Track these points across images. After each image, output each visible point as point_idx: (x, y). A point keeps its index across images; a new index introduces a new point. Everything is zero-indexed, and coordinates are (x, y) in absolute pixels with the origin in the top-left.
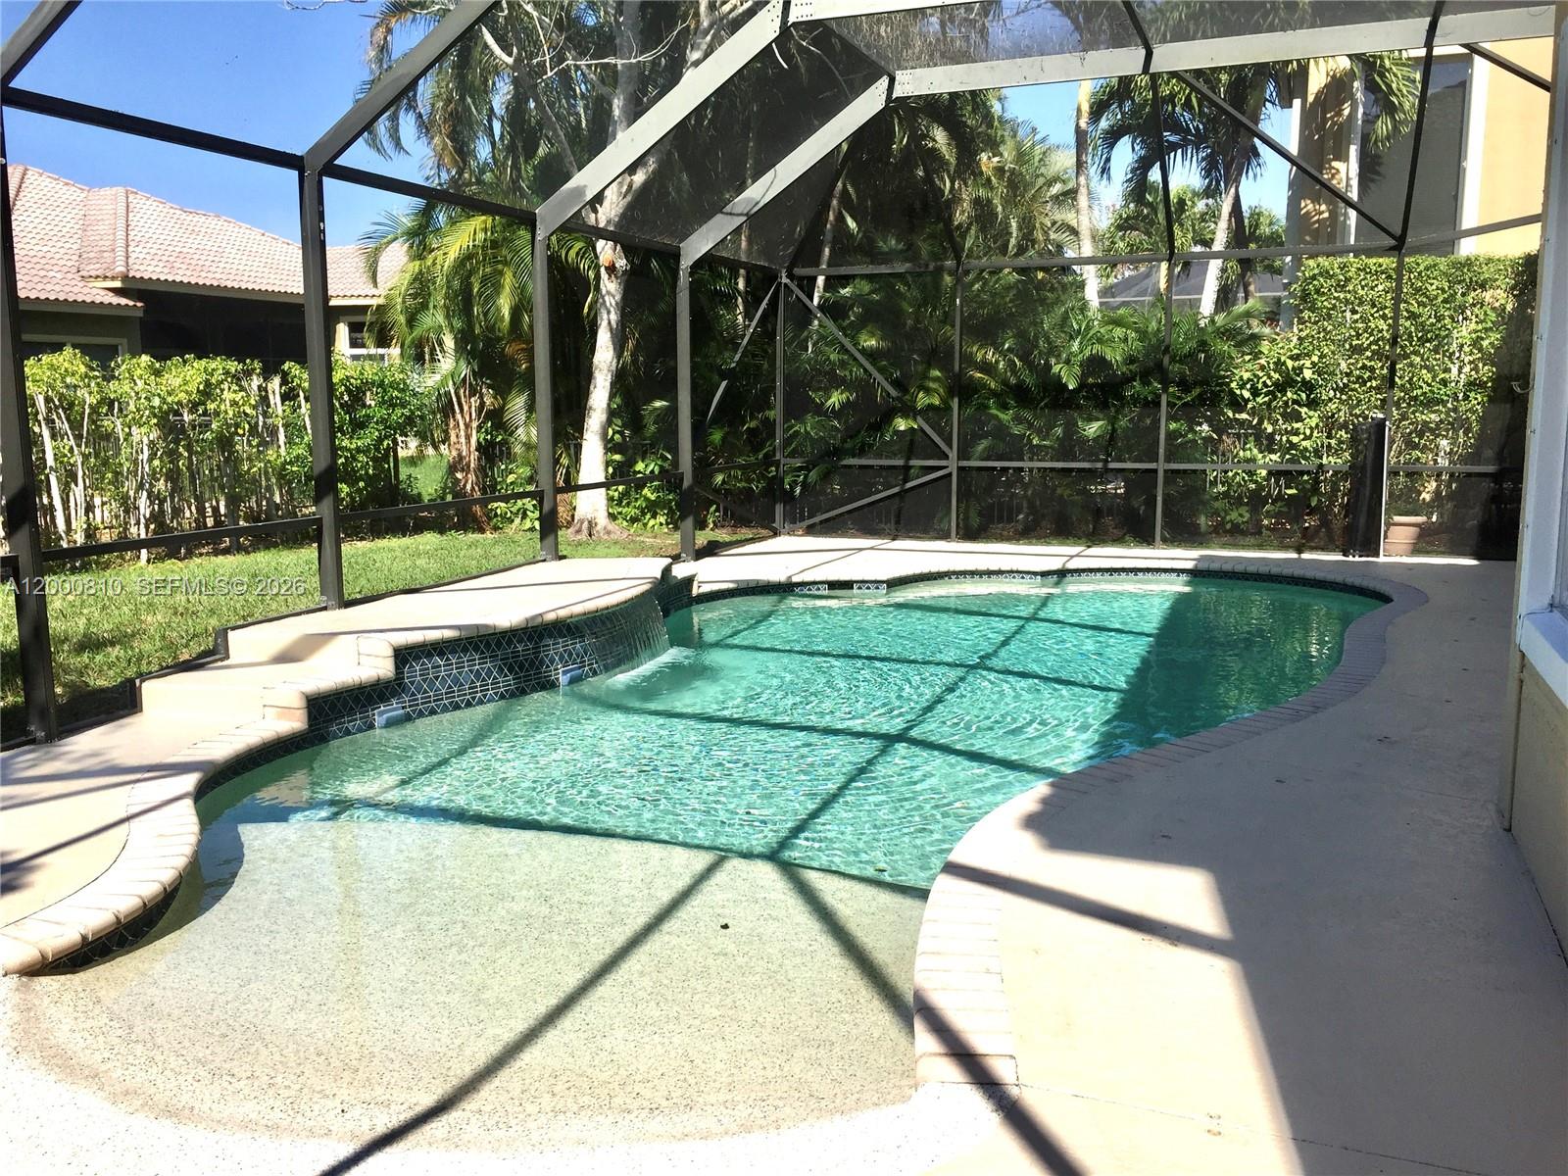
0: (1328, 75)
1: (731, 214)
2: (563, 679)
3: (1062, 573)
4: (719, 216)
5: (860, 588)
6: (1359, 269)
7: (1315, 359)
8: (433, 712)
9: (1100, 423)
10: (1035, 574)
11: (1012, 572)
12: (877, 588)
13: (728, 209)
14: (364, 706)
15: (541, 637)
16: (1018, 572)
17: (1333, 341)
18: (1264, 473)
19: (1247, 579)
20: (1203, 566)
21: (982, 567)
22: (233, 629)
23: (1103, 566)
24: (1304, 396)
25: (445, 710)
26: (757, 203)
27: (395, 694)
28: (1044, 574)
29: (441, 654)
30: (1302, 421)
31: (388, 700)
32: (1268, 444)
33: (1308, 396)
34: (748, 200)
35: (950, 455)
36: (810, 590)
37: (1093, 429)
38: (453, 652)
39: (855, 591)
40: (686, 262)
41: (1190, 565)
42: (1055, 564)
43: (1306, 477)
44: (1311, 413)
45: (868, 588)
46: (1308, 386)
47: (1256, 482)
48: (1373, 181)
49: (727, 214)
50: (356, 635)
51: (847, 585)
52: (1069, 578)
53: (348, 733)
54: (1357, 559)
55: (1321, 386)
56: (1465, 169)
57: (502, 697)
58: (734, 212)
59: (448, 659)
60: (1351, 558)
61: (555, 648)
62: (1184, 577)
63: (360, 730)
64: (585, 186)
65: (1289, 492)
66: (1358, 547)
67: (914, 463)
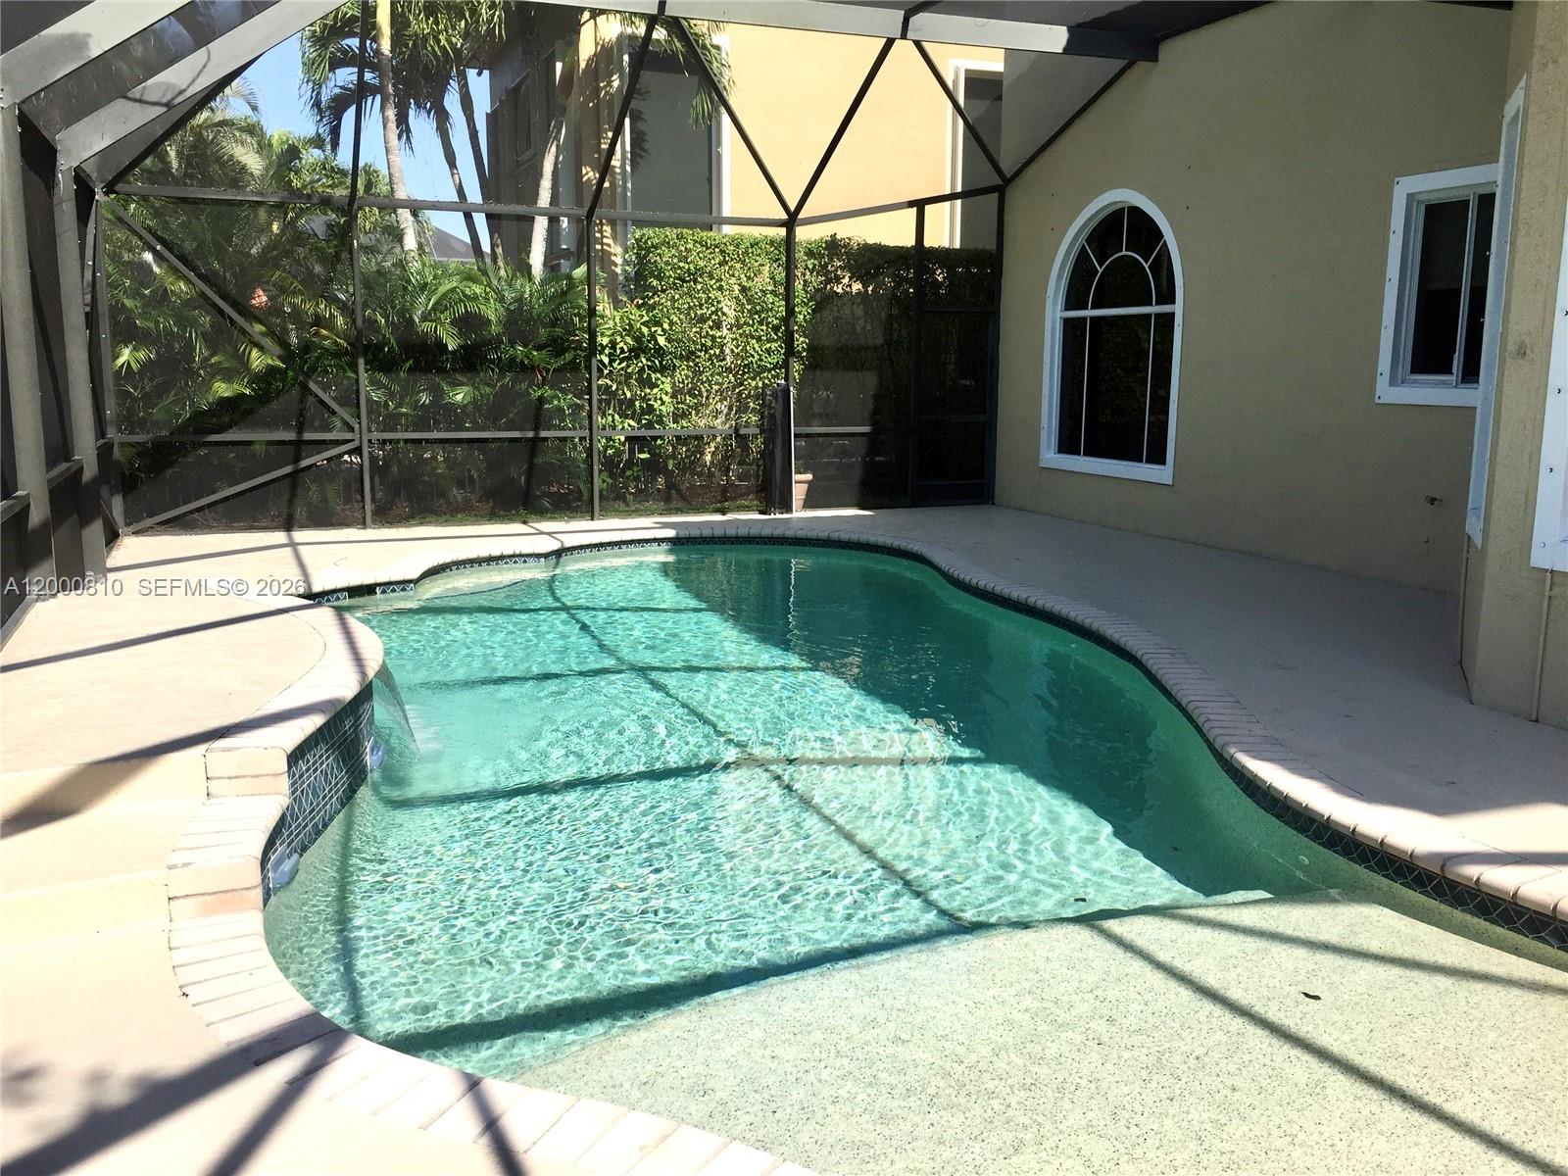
0: (597, 44)
1: (140, 101)
2: (370, 760)
3: (559, 553)
4: (120, 104)
5: (384, 592)
6: (696, 241)
7: (666, 326)
8: (305, 846)
9: (466, 389)
10: (538, 556)
11: (513, 556)
12: (404, 590)
13: (136, 92)
15: (357, 706)
16: (521, 555)
17: (679, 309)
18: (623, 439)
19: (724, 543)
20: (684, 533)
21: (484, 554)
23: (594, 542)
24: (657, 362)
25: (312, 837)
26: (181, 92)
28: (546, 556)
29: (304, 754)
30: (658, 386)
31: (274, 841)
32: (626, 408)
33: (661, 363)
34: (168, 86)
35: (357, 426)
36: (338, 599)
37: (460, 396)
39: (379, 595)
40: (66, 163)
41: (671, 533)
42: (550, 545)
43: (659, 442)
44: (663, 379)
45: (394, 591)
46: (660, 352)
47: (613, 447)
48: (641, 156)
49: (136, 100)
50: (201, 748)
51: (368, 590)
52: (564, 558)
54: (778, 516)
55: (671, 353)
56: (719, 156)
57: (342, 802)
58: (146, 98)
59: (309, 760)
60: (772, 516)
62: (665, 546)
65: (643, 456)
66: (777, 505)
67: (308, 436)
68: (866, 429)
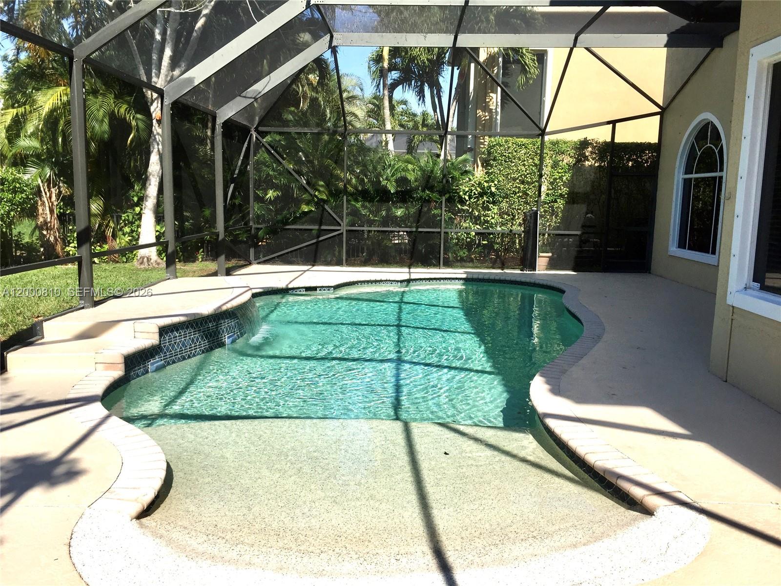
0: (488, 54)
1: (245, 97)
2: (227, 341)
3: (409, 281)
4: (238, 98)
5: (320, 290)
6: (513, 143)
7: (496, 182)
8: (174, 362)
9: (402, 210)
10: (398, 281)
11: (386, 281)
12: (329, 290)
13: (244, 94)
14: (144, 361)
15: (219, 319)
16: (389, 281)
17: (503, 175)
18: (474, 234)
19: (489, 282)
20: (470, 276)
21: (373, 279)
22: (46, 320)
23: (426, 277)
24: (491, 199)
25: (179, 360)
26: (260, 93)
27: (157, 353)
28: (402, 282)
29: (177, 330)
30: (491, 210)
31: (154, 357)
32: (476, 220)
33: (493, 199)
34: (255, 91)
35: (342, 224)
36: (296, 292)
37: (399, 212)
38: (182, 329)
39: (318, 291)
40: (220, 121)
41: (464, 276)
42: (406, 277)
43: (491, 236)
44: (494, 207)
45: (324, 290)
46: (493, 195)
47: (470, 238)
48: (506, 103)
49: (243, 97)
50: (133, 322)
51: (314, 289)
52: (411, 283)
53: (138, 376)
54: (527, 272)
55: (498, 195)
56: (544, 101)
57: (203, 352)
58: (247, 96)
59: (180, 333)
60: (525, 272)
61: (225, 324)
62: (462, 282)
63: (143, 374)
64: (194, 78)
65: (484, 242)
66: (528, 267)
67: (323, 227)
68: (578, 233)
